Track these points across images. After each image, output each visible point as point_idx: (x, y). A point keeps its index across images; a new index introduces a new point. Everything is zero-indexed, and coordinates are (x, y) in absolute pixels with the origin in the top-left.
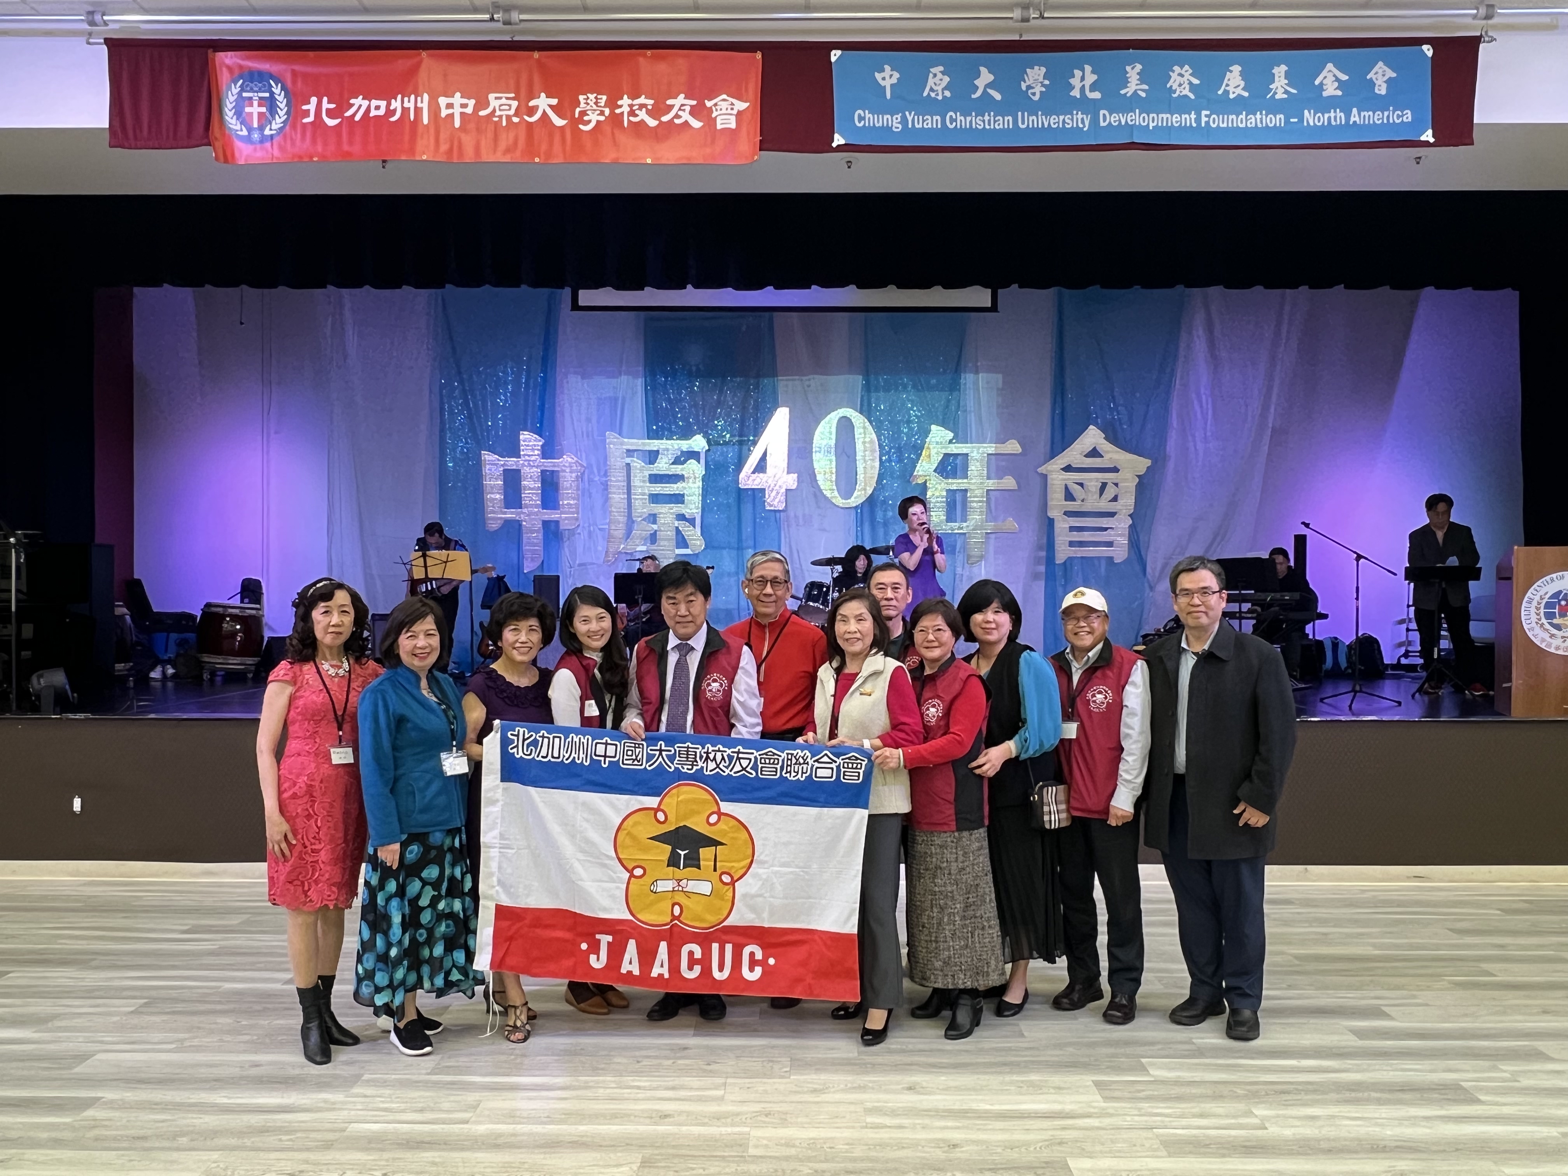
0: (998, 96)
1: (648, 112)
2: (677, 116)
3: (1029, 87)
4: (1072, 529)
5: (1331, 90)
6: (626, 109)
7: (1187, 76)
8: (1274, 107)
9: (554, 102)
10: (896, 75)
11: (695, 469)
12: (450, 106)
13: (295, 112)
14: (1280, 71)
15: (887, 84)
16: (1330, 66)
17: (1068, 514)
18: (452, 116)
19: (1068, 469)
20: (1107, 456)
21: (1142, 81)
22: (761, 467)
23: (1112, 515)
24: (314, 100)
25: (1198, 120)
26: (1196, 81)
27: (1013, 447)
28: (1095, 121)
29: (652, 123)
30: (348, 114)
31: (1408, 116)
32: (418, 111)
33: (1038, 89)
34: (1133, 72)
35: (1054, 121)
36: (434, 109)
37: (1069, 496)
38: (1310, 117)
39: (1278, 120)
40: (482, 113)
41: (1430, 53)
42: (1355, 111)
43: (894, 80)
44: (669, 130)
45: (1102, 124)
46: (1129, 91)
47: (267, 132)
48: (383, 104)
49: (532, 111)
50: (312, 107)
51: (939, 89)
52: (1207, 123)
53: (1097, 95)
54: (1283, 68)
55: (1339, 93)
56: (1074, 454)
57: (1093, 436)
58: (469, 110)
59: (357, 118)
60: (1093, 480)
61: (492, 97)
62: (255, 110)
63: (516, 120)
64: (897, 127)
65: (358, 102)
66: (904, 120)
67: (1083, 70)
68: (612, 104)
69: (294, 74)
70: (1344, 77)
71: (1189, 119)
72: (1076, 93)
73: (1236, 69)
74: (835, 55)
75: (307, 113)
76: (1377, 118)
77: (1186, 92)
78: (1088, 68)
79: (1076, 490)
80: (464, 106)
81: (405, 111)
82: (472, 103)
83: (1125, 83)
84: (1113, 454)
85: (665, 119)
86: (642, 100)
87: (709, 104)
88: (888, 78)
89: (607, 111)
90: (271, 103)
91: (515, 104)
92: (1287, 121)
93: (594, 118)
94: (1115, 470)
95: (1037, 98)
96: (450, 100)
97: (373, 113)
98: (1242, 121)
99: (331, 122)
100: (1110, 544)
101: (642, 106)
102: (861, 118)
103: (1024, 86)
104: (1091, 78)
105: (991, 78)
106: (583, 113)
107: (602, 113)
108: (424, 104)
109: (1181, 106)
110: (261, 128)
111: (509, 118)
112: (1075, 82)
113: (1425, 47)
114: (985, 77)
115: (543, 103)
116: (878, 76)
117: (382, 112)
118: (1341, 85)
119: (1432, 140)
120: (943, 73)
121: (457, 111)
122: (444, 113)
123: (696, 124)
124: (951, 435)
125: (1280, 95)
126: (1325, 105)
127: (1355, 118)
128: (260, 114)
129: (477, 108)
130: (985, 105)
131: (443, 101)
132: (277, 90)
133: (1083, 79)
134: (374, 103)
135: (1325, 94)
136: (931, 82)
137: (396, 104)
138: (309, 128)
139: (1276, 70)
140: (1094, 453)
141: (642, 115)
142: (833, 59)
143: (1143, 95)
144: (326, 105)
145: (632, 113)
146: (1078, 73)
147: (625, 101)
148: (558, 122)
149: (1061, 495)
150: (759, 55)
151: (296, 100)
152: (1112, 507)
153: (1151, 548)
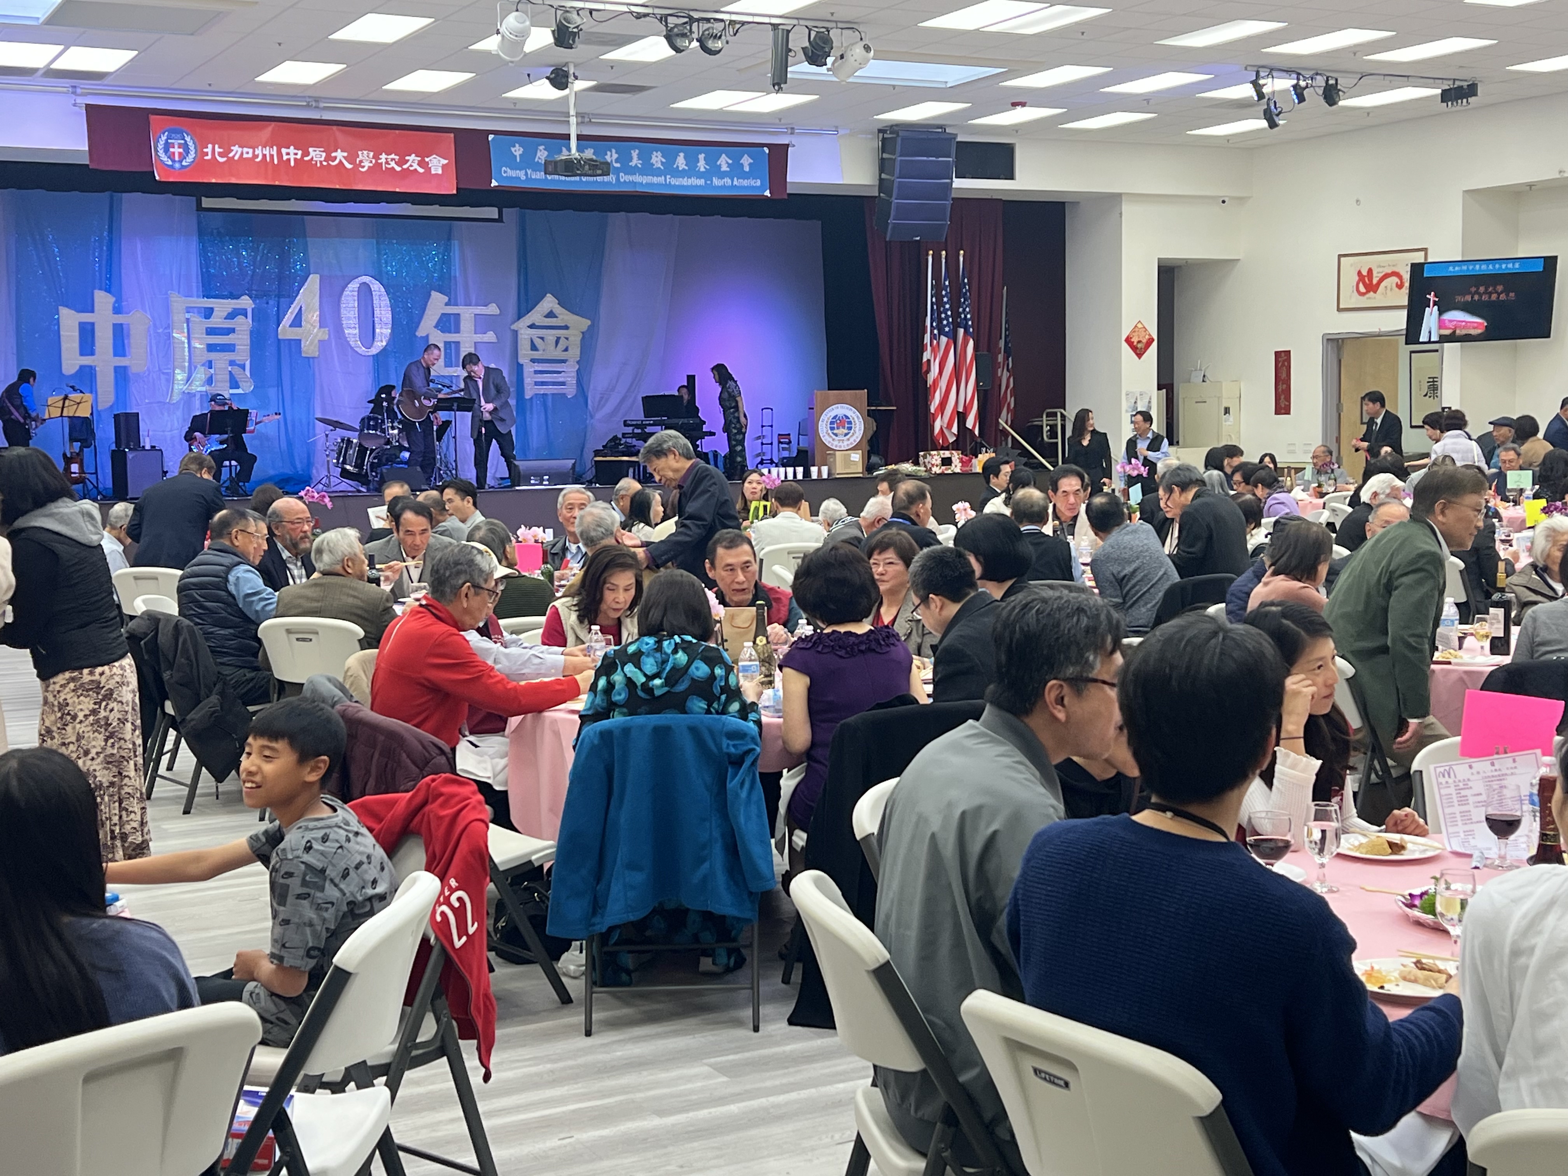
1: (396, 163)
2: (411, 166)
4: (536, 372)
5: (725, 168)
6: (383, 161)
7: (660, 157)
8: (700, 175)
9: (345, 154)
10: (522, 149)
11: (244, 325)
13: (200, 153)
14: (702, 157)
15: (517, 154)
16: (723, 155)
17: (533, 361)
19: (532, 326)
20: (561, 317)
21: (639, 159)
22: (297, 322)
23: (564, 361)
24: (210, 146)
25: (665, 181)
26: (664, 160)
27: (493, 309)
28: (618, 179)
29: (398, 169)
30: (231, 155)
31: (759, 183)
32: (272, 156)
34: (635, 154)
36: (279, 154)
37: (534, 347)
38: (716, 182)
39: (701, 182)
40: (306, 159)
41: (767, 152)
42: (735, 179)
43: (521, 152)
44: (408, 173)
45: (622, 180)
46: (633, 164)
47: (184, 163)
48: (251, 151)
49: (334, 159)
50: (209, 149)
51: (543, 158)
52: (670, 182)
53: (618, 165)
54: (703, 155)
55: (728, 169)
56: (536, 315)
57: (550, 302)
58: (299, 157)
59: (236, 158)
60: (551, 335)
61: (311, 150)
62: (177, 150)
63: (325, 163)
64: (523, 178)
65: (236, 148)
66: (526, 174)
67: (611, 151)
68: (377, 157)
69: (196, 131)
70: (730, 162)
73: (682, 155)
74: (491, 137)
75: (207, 154)
76: (745, 183)
77: (659, 165)
78: (614, 150)
79: (538, 342)
80: (296, 154)
81: (264, 156)
82: (300, 152)
83: (631, 159)
84: (564, 316)
85: (405, 167)
86: (393, 156)
87: (427, 160)
88: (517, 151)
89: (374, 161)
90: (185, 147)
91: (324, 154)
92: (705, 183)
93: (367, 164)
94: (566, 328)
96: (288, 150)
97: (245, 156)
98: (686, 182)
99: (221, 160)
100: (563, 384)
101: (392, 160)
102: (505, 172)
104: (615, 156)
106: (361, 162)
107: (371, 162)
108: (274, 153)
109: (658, 173)
110: (180, 161)
111: (321, 162)
112: (609, 158)
113: (765, 148)
115: (339, 155)
116: (513, 149)
117: (250, 155)
118: (729, 165)
119: (769, 195)
120: (545, 150)
121: (292, 157)
122: (285, 157)
123: (421, 170)
124: (446, 299)
125: (702, 169)
126: (722, 175)
127: (735, 183)
128: (180, 153)
129: (303, 156)
131: (284, 151)
132: (188, 139)
133: (612, 156)
134: (245, 150)
135: (722, 170)
136: (539, 154)
137: (258, 151)
138: (208, 164)
139: (700, 156)
140: (551, 315)
141: (393, 164)
142: (490, 139)
143: (639, 166)
144: (217, 150)
145: (387, 163)
146: (609, 153)
147: (384, 156)
148: (349, 166)
149: (528, 346)
150: (452, 135)
151: (200, 146)
152: (564, 355)
153: (591, 387)
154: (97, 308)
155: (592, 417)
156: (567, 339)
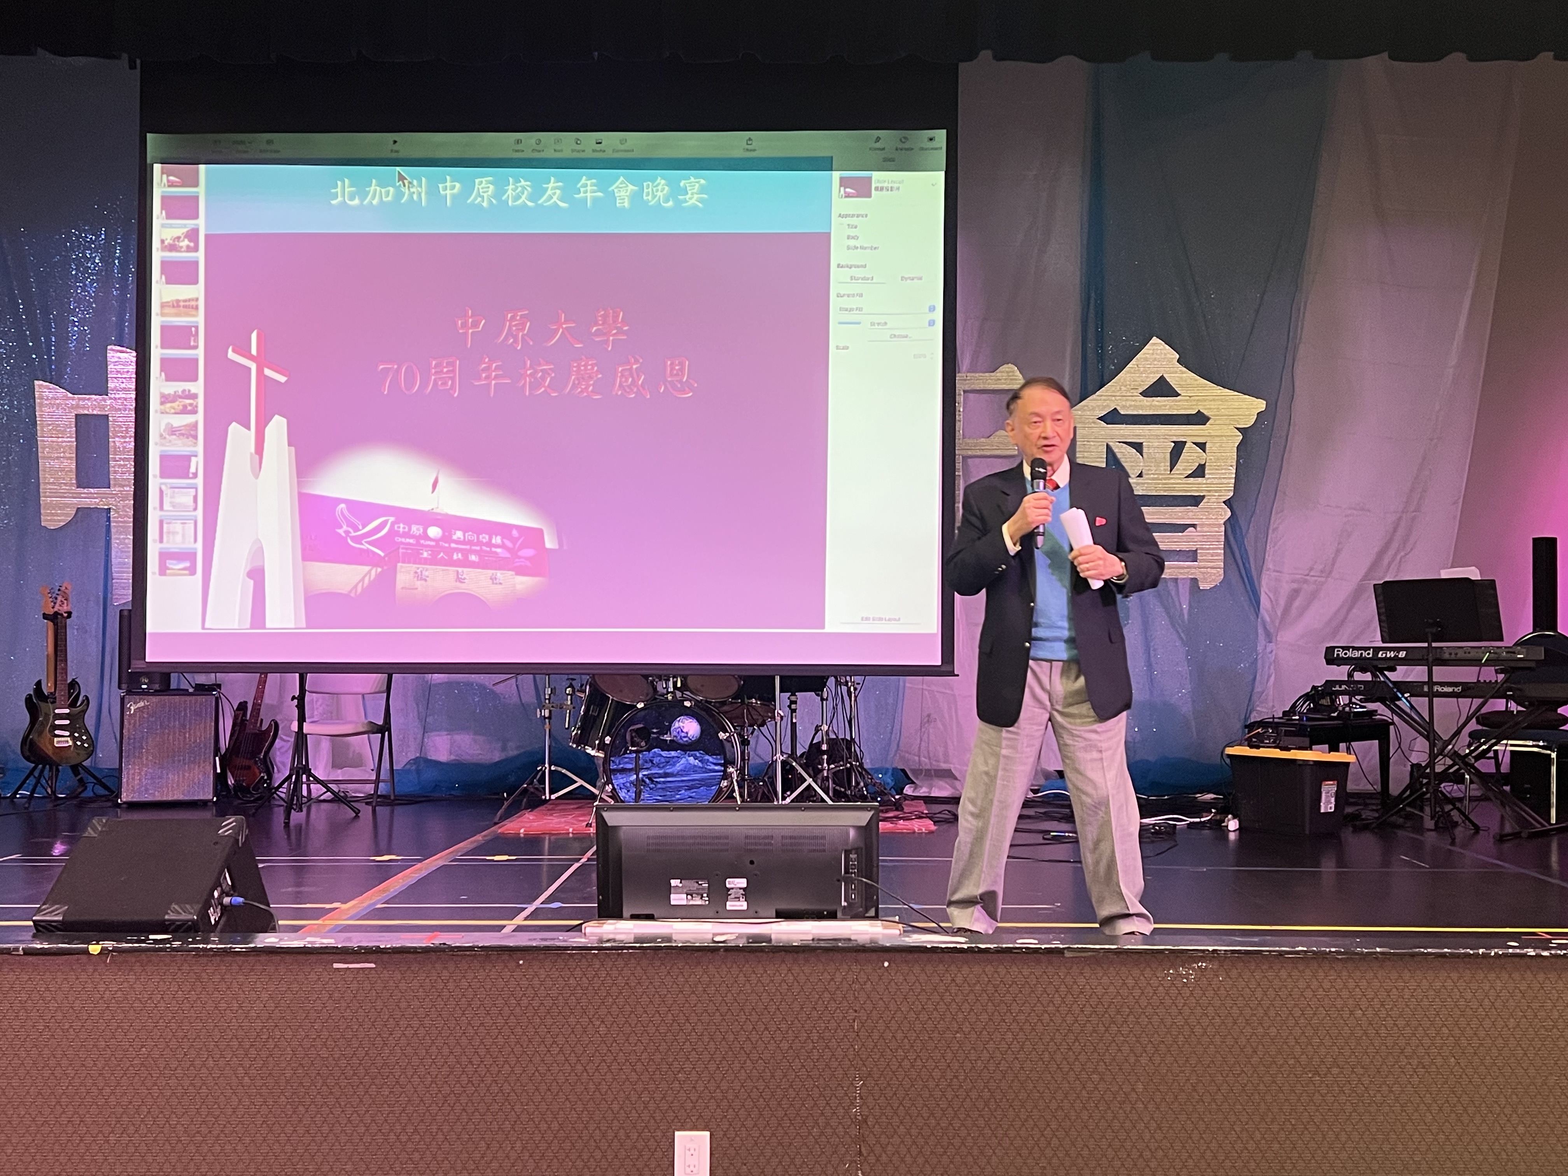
20: (1185, 393)
23: (1195, 501)
56: (1124, 390)
57: (1158, 358)
60: (1159, 438)
84: (1196, 390)
94: (1200, 419)
100: (1191, 555)
140: (1162, 388)
152: (1194, 487)
153: (1269, 564)
154: (111, 385)
155: (1269, 638)
156: (1202, 446)
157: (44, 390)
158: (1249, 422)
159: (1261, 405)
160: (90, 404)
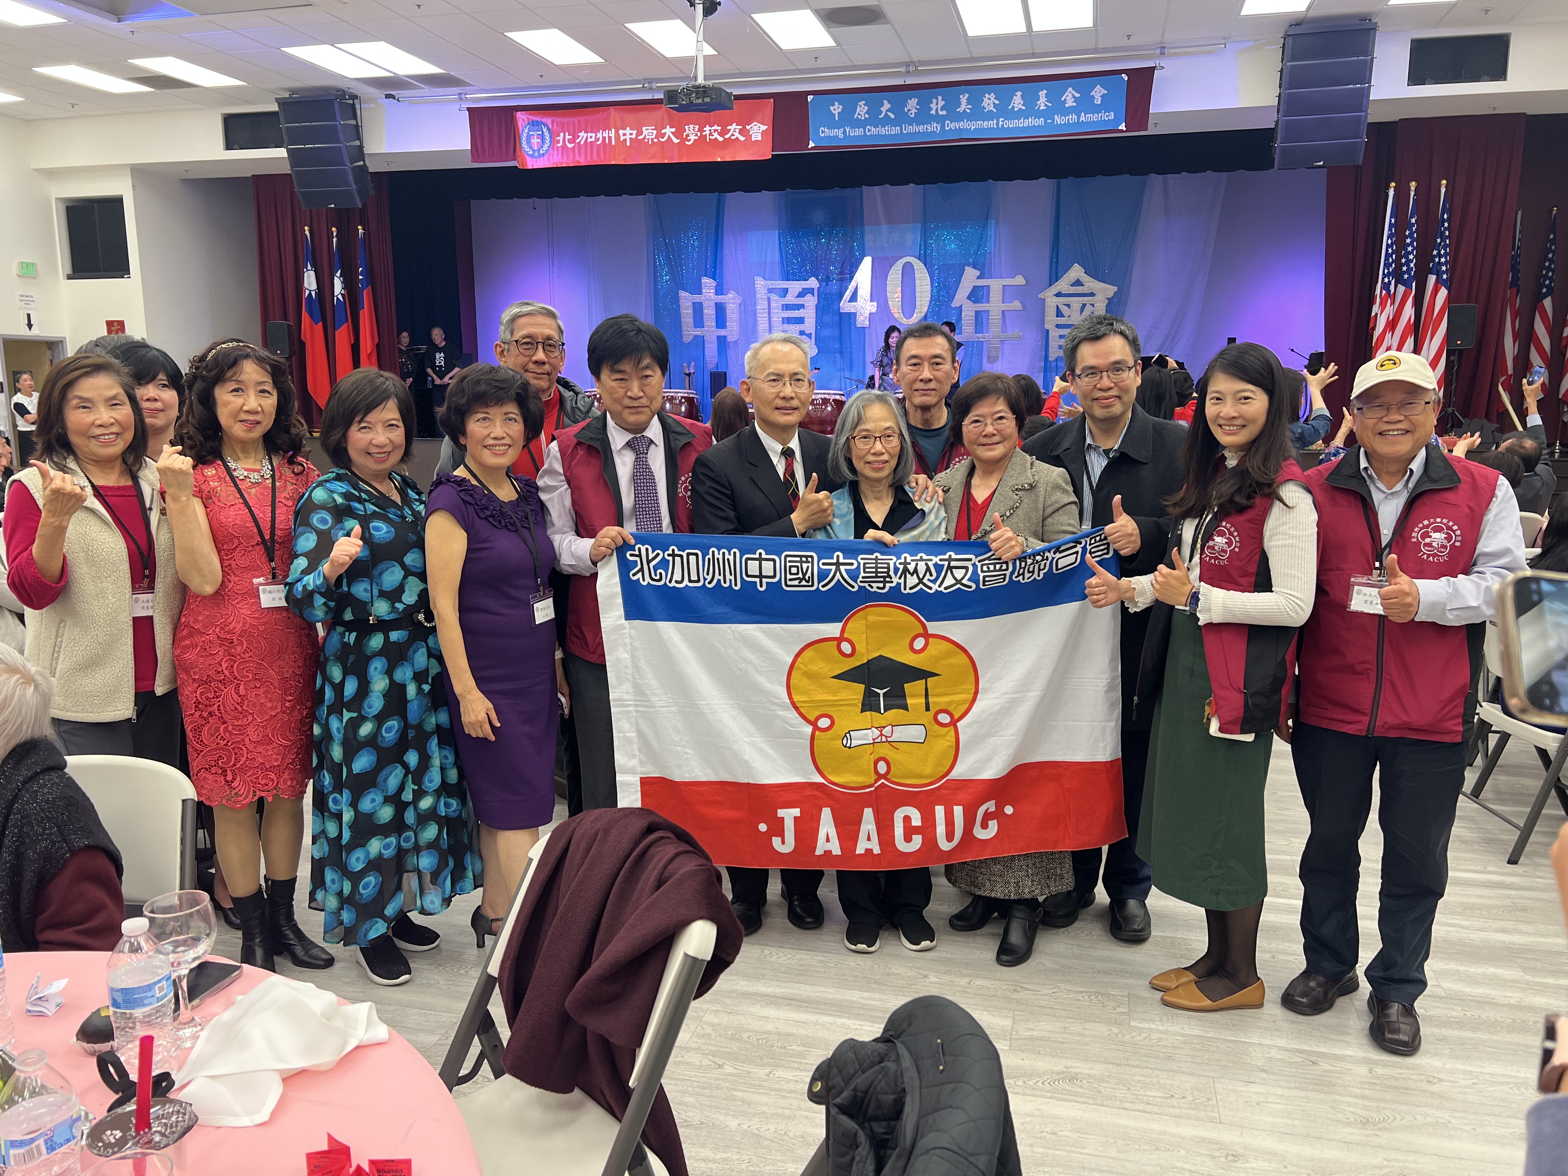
0: (892, 116)
1: (719, 134)
2: (733, 135)
3: (909, 110)
5: (1070, 103)
6: (708, 132)
7: (992, 99)
8: (1038, 114)
9: (673, 130)
10: (841, 107)
11: (811, 301)
12: (624, 135)
13: (554, 142)
14: (1043, 93)
15: (836, 112)
16: (1070, 89)
17: (1057, 326)
18: (625, 140)
19: (1059, 295)
20: (1087, 285)
21: (968, 104)
22: (854, 298)
24: (562, 134)
25: (997, 124)
26: (997, 102)
27: (1020, 280)
28: (943, 127)
29: (721, 139)
30: (577, 141)
31: (1112, 116)
32: (610, 138)
33: (914, 111)
34: (964, 99)
35: (921, 128)
36: (617, 135)
37: (1059, 314)
38: (1058, 120)
39: (1039, 122)
40: (640, 138)
41: (1126, 79)
42: (1083, 114)
43: (840, 110)
44: (730, 143)
45: (947, 129)
46: (961, 109)
47: (541, 152)
48: (593, 135)
49: (663, 135)
50: (561, 138)
51: (862, 113)
52: (1002, 125)
53: (944, 113)
54: (1045, 92)
55: (1075, 104)
56: (1063, 285)
57: (1076, 272)
58: (634, 136)
59: (582, 143)
60: (1076, 302)
61: (644, 129)
62: (535, 141)
63: (656, 140)
64: (841, 136)
65: (582, 134)
66: (844, 132)
67: (937, 99)
68: (701, 130)
69: (553, 122)
70: (1078, 95)
71: (992, 124)
72: (933, 112)
73: (1019, 94)
74: (810, 98)
75: (558, 142)
76: (1095, 117)
77: (992, 108)
78: (940, 98)
79: (1064, 309)
80: (631, 134)
81: (604, 138)
82: (635, 132)
83: (959, 105)
84: (1091, 284)
85: (727, 137)
86: (715, 127)
87: (748, 127)
88: (836, 109)
89: (699, 134)
90: (542, 137)
91: (655, 132)
92: (1045, 122)
93: (693, 138)
94: (1092, 294)
95: (913, 116)
96: (624, 132)
97: (589, 140)
98: (1021, 124)
99: (570, 146)
101: (715, 130)
102: (823, 132)
103: (906, 110)
104: (941, 103)
105: (890, 106)
106: (688, 135)
107: (696, 135)
108: (613, 135)
109: (989, 116)
110: (539, 150)
111: (652, 139)
112: (933, 106)
113: (1123, 75)
114: (887, 105)
115: (668, 131)
116: (832, 108)
117: (593, 139)
118: (1076, 100)
119: (1124, 129)
120: (865, 105)
121: (628, 137)
122: (622, 138)
123: (742, 139)
124: (978, 273)
125: (1042, 108)
126: (1067, 111)
127: (1082, 119)
128: (538, 143)
129: (637, 135)
130: (886, 121)
131: (621, 132)
132: (545, 130)
133: (937, 104)
134: (590, 134)
135: (1067, 105)
136: (858, 110)
137: (599, 135)
138: (560, 149)
139: (1040, 93)
140: (1078, 283)
141: (716, 135)
142: (809, 100)
143: (968, 111)
144: (567, 137)
145: (711, 134)
146: (934, 101)
147: (707, 128)
148: (676, 141)
149: (1054, 312)
150: (772, 100)
151: (553, 135)
154: (704, 291)
156: (1093, 305)
157: (683, 294)
158: (1110, 295)
159: (1115, 289)
160: (696, 298)
